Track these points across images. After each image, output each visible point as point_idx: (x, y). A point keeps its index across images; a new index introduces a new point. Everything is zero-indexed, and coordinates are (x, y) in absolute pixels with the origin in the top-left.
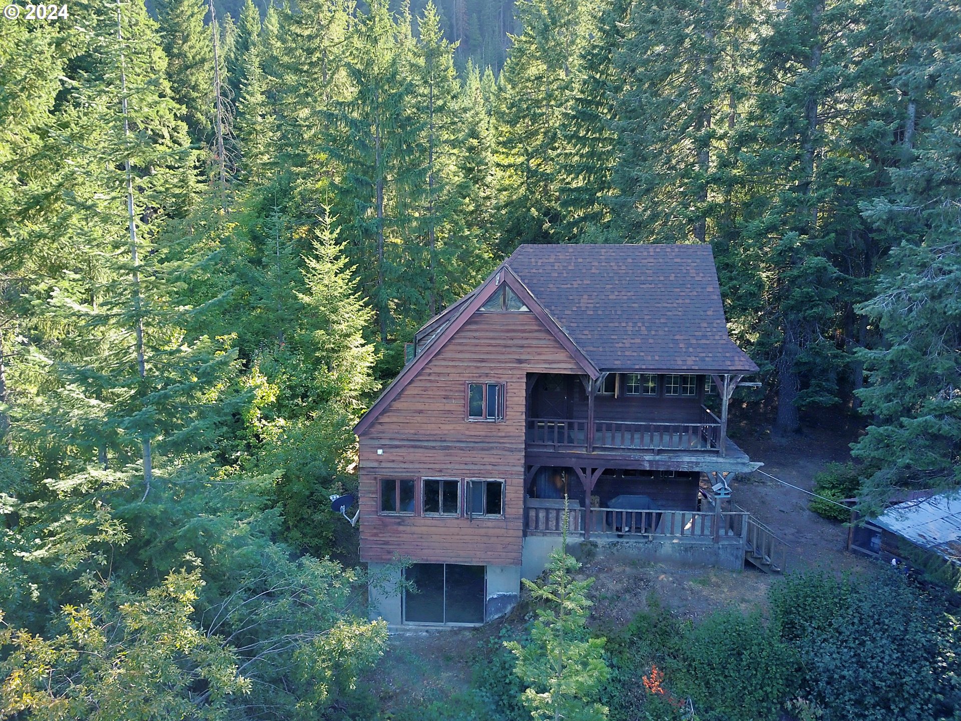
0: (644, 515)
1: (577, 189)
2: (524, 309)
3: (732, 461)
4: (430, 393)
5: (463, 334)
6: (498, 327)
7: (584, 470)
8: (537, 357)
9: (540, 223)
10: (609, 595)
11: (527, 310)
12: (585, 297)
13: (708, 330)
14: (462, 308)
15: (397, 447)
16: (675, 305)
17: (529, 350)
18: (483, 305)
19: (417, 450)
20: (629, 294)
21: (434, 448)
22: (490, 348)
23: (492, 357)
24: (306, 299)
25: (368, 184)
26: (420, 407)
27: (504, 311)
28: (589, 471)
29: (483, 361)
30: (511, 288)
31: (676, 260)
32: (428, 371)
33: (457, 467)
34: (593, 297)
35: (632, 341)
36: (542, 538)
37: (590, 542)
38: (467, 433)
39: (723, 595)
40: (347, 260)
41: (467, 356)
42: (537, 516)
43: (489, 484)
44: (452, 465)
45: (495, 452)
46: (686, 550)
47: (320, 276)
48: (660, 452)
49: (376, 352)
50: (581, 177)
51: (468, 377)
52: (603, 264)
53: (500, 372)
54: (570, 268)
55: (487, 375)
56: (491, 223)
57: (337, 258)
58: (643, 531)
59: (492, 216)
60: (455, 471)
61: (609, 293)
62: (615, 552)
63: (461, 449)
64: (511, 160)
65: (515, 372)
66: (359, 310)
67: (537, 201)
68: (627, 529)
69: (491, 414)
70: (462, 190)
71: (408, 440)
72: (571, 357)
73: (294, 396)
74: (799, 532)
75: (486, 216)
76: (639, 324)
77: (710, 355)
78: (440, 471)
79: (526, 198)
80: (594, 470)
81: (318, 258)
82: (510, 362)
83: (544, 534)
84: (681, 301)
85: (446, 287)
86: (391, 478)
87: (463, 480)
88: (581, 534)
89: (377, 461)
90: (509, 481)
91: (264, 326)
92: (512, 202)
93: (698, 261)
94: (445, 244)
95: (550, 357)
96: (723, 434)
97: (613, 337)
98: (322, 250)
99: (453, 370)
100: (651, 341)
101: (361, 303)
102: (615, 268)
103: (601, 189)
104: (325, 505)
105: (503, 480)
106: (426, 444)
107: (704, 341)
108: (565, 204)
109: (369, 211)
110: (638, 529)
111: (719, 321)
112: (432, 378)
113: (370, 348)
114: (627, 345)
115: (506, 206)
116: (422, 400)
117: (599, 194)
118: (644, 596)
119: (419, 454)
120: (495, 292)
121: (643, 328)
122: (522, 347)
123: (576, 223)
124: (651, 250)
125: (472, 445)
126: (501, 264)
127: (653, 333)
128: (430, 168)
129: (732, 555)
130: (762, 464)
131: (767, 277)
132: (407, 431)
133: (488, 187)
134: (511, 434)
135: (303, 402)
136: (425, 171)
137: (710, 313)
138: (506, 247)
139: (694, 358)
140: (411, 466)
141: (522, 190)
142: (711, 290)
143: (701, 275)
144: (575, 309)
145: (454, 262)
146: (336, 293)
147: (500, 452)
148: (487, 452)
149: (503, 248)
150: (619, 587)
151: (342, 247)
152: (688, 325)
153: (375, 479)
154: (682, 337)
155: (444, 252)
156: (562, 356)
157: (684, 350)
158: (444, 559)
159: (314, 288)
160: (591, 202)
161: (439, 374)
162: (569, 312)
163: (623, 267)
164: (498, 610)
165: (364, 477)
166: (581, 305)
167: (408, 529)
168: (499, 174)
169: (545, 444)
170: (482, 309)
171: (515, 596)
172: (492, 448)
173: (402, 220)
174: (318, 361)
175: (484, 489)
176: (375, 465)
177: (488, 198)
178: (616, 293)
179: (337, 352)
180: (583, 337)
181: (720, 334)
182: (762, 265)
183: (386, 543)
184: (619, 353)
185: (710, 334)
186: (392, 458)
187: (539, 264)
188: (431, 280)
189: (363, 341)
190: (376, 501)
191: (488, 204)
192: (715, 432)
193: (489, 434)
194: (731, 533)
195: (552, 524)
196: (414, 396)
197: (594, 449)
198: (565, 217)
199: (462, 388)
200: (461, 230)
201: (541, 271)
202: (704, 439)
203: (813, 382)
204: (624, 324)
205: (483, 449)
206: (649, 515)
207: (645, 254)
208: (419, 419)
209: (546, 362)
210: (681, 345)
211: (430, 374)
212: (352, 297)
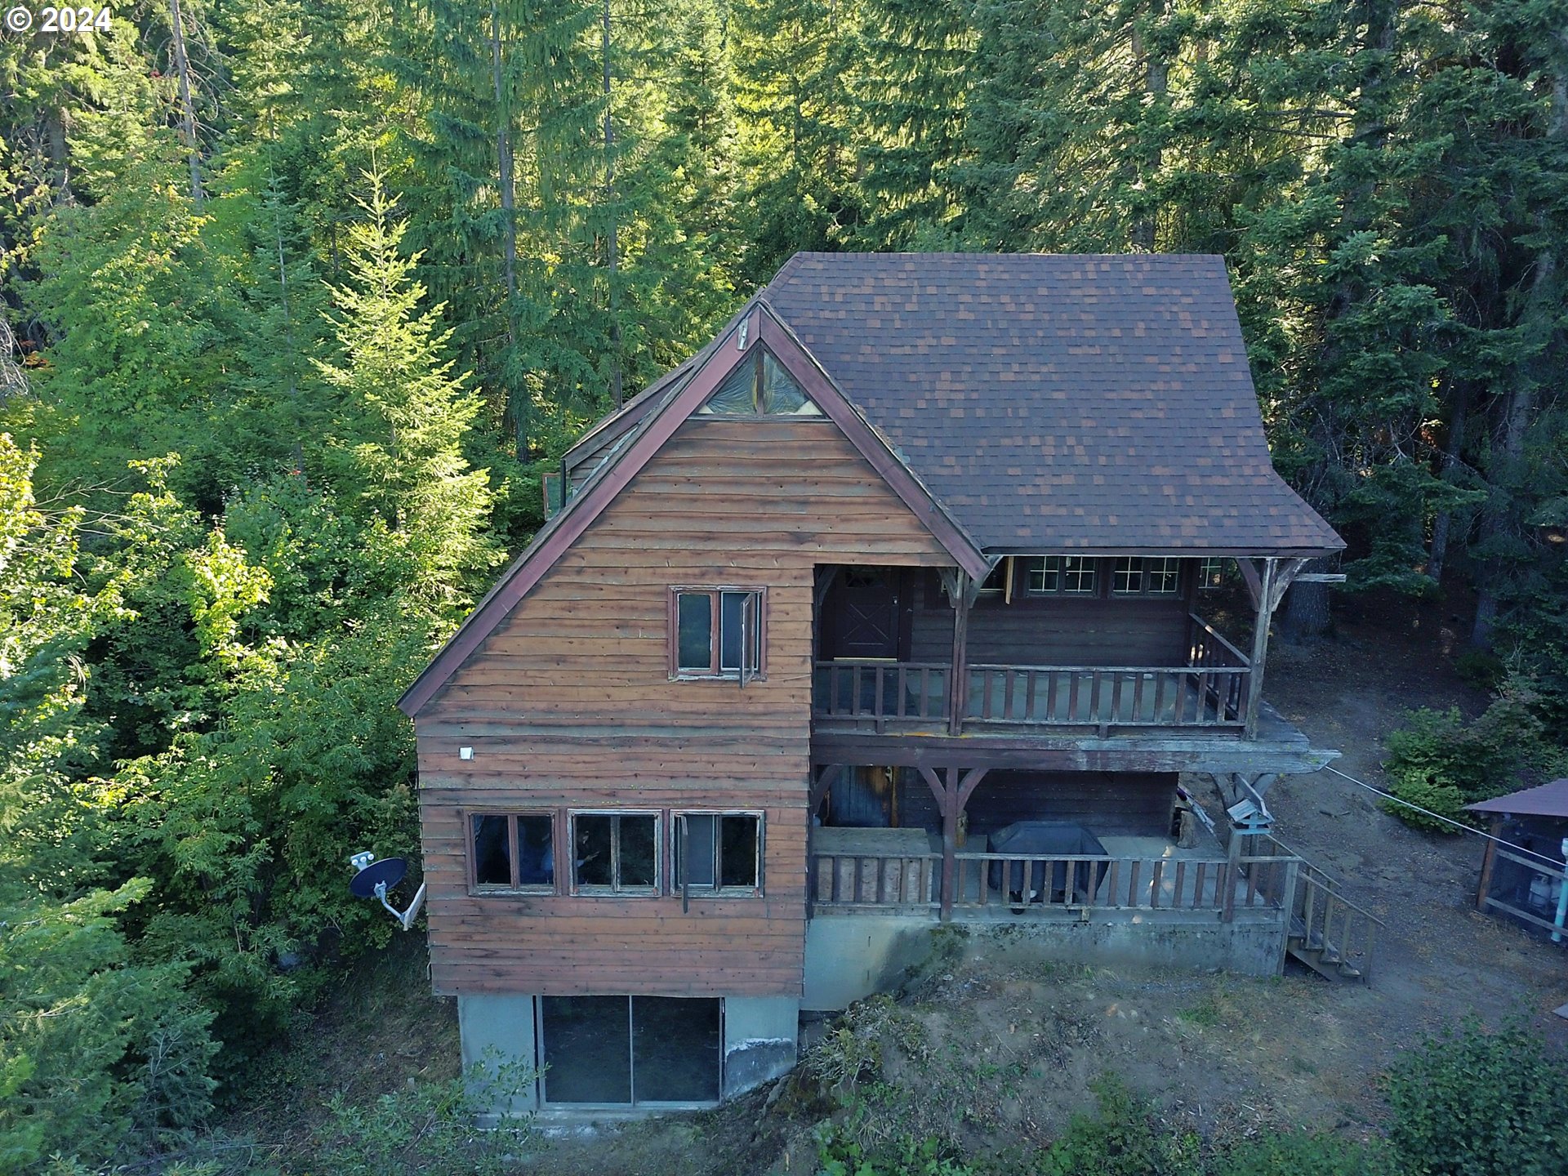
0: (1071, 867)
1: (897, 155)
2: (809, 409)
3: (1272, 749)
4: (582, 614)
5: (658, 472)
6: (745, 455)
7: (942, 774)
8: (842, 528)
9: (821, 223)
10: (1002, 1063)
11: (813, 411)
12: (946, 376)
13: (1226, 452)
14: (666, 399)
15: (505, 741)
16: (1149, 395)
17: (820, 510)
18: (708, 401)
19: (555, 748)
20: (1044, 369)
21: (595, 742)
22: (727, 508)
23: (732, 527)
24: (341, 377)
25: (477, 137)
26: (561, 648)
27: (760, 415)
28: (951, 777)
29: (709, 537)
30: (774, 357)
31: (1146, 291)
32: (575, 562)
33: (652, 783)
34: (964, 377)
35: (1056, 481)
36: (845, 921)
37: (953, 927)
38: (674, 706)
39: (1253, 1054)
40: (423, 292)
41: (671, 525)
42: (836, 875)
43: (728, 821)
44: (640, 780)
45: (740, 749)
46: (1161, 938)
47: (366, 328)
48: (1113, 731)
49: (492, 486)
50: (903, 131)
51: (677, 576)
52: (984, 299)
53: (751, 562)
54: (909, 307)
55: (720, 572)
56: (730, 226)
57: (401, 289)
58: (1069, 901)
59: (730, 212)
60: (645, 795)
61: (1000, 367)
62: (1007, 946)
63: (661, 743)
64: (766, 103)
65: (787, 563)
66: (452, 400)
67: (816, 183)
68: (1033, 894)
69: (731, 660)
70: (670, 154)
71: (532, 725)
72: (922, 527)
73: (316, 585)
74: (1367, 862)
75: (720, 212)
76: (1071, 441)
77: (1234, 512)
78: (612, 794)
79: (794, 176)
80: (962, 774)
81: (361, 289)
82: (776, 540)
83: (852, 912)
84: (1161, 386)
85: (640, 347)
86: (494, 812)
87: (665, 814)
88: (932, 909)
89: (460, 773)
90: (773, 814)
91: (261, 431)
92: (769, 185)
93: (1195, 292)
94: (639, 260)
95: (872, 528)
96: (1255, 689)
97: (1011, 471)
98: (369, 272)
99: (637, 561)
100: (1098, 480)
101: (456, 383)
102: (1012, 308)
103: (944, 154)
104: (372, 832)
105: (759, 813)
106: (575, 733)
107: (1217, 480)
108: (872, 183)
109: (482, 192)
110: (1059, 897)
111: (1249, 433)
112: (586, 579)
113: (481, 477)
114: (1046, 491)
115: (756, 193)
116: (563, 632)
117: (937, 165)
118: (1081, 1061)
119: (557, 758)
120: (737, 368)
121: (1079, 450)
122: (805, 503)
123: (894, 222)
124: (1090, 267)
125: (686, 734)
126: (747, 301)
127: (1102, 460)
128: (604, 103)
129: (1261, 946)
130: (1335, 754)
131: (1293, 329)
132: (528, 705)
133: (723, 158)
134: (779, 708)
135: (336, 597)
136: (594, 110)
137: (1228, 413)
138: (757, 270)
139: (1196, 521)
140: (541, 784)
141: (788, 162)
142: (1229, 359)
143: (1205, 324)
144: (922, 404)
145: (656, 295)
146: (401, 364)
147: (750, 749)
148: (723, 750)
149: (754, 271)
150: (1022, 1039)
151: (412, 265)
152: (1180, 442)
153: (459, 813)
154: (1167, 471)
155: (637, 278)
156: (898, 523)
157: (1174, 501)
158: (625, 985)
159: (357, 354)
160: (922, 180)
161: (603, 570)
162: (910, 413)
163: (1030, 307)
164: (751, 1075)
165: (432, 811)
166: (937, 395)
167: (541, 923)
168: (744, 130)
169: (855, 717)
170: (707, 410)
171: (788, 1046)
172: (735, 740)
173: (554, 214)
174: (367, 507)
175: (716, 831)
176: (456, 782)
177: (724, 178)
178: (1016, 367)
179: (409, 487)
180: (945, 472)
181: (1253, 461)
182: (1281, 304)
183: (490, 955)
184: (1028, 511)
185: (1230, 462)
186: (494, 767)
187: (839, 298)
188: (612, 333)
189: (464, 464)
190: (463, 865)
191: (724, 190)
192: (1239, 685)
193: (727, 709)
194: (1259, 899)
195: (869, 888)
196: (543, 623)
197: (966, 726)
198: (868, 212)
199: (659, 602)
200: (669, 231)
201: (842, 315)
202: (1212, 703)
203: (1379, 542)
204: (1035, 441)
205: (712, 743)
206: (1082, 867)
207: (1077, 275)
208: (557, 676)
209: (860, 538)
210: (1167, 490)
211: (580, 571)
212: (436, 371)
